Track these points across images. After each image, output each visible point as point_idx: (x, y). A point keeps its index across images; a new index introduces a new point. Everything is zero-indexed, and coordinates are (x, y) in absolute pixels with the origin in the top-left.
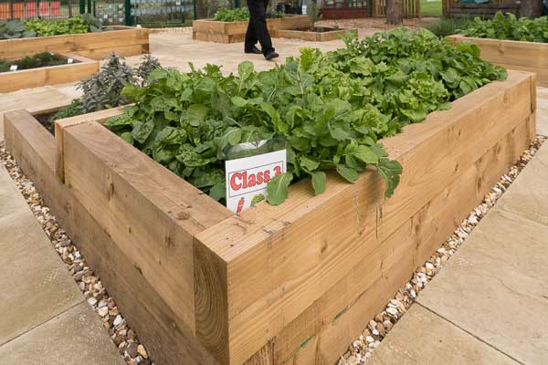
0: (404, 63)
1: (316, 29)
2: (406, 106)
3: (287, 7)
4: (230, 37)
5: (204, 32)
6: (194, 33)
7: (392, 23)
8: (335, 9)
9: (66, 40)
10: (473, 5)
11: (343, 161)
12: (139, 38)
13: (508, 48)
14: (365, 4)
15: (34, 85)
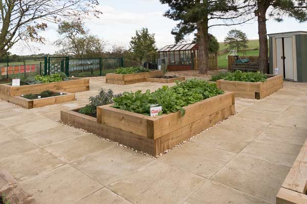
0: (194, 89)
1: (165, 77)
2: (190, 100)
3: (150, 64)
4: (125, 82)
5: (112, 79)
6: (107, 80)
7: (202, 73)
8: (175, 65)
9: (54, 85)
10: (241, 63)
11: (173, 109)
12: (85, 83)
13: (238, 84)
14: (190, 62)
15: (51, 104)
